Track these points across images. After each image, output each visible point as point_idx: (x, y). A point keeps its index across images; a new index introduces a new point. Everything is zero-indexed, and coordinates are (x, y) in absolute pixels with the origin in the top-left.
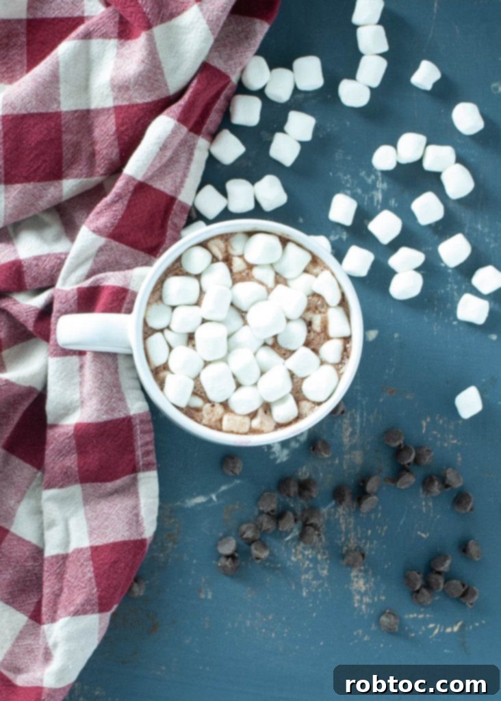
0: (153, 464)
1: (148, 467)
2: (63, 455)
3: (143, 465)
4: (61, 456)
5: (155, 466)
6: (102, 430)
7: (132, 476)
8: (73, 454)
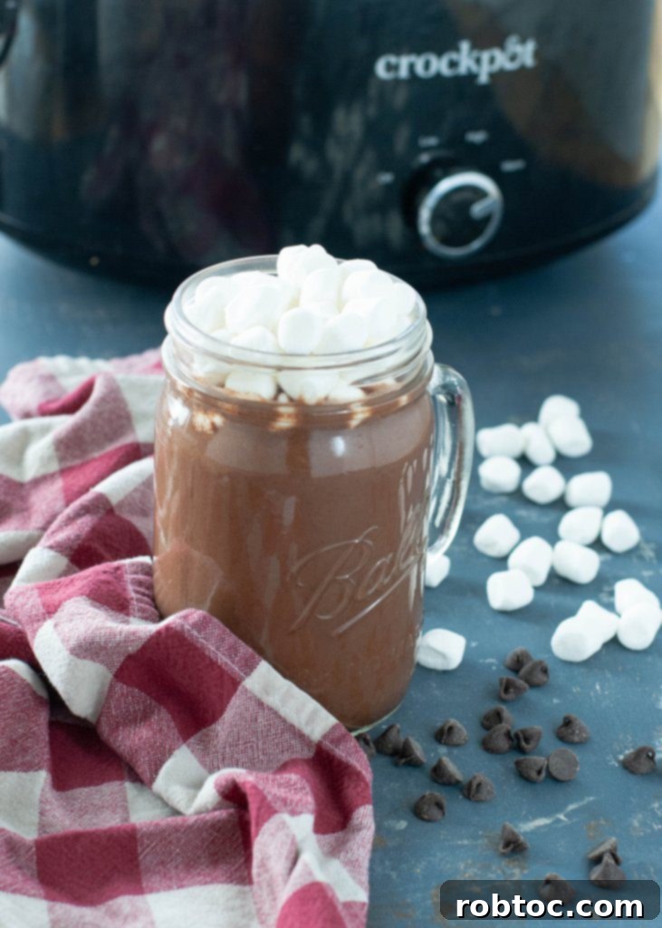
1: (249, 667)
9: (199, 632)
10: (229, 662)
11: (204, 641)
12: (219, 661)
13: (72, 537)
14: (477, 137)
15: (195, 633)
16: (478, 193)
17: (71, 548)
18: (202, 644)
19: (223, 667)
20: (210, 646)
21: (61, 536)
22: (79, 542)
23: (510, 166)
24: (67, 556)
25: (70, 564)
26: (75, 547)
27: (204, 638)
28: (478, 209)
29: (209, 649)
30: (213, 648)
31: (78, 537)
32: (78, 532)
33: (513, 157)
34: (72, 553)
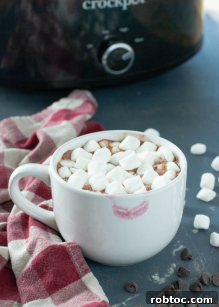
0: (88, 270)
1: (86, 272)
2: (33, 283)
3: (82, 272)
4: (32, 285)
5: (90, 270)
6: (46, 253)
7: (79, 281)
8: (38, 279)
9: (72, 250)
10: (78, 267)
11: (72, 254)
12: (75, 264)
13: (35, 184)
14: (124, 30)
15: (70, 249)
16: (125, 51)
17: (35, 189)
18: (71, 254)
19: (76, 267)
20: (74, 257)
21: (31, 185)
22: (38, 186)
23: (138, 40)
24: (33, 192)
25: (36, 195)
26: (37, 188)
27: (73, 253)
28: (125, 57)
29: (73, 258)
30: (74, 259)
31: (37, 184)
32: (37, 182)
33: (139, 37)
34: (36, 191)
